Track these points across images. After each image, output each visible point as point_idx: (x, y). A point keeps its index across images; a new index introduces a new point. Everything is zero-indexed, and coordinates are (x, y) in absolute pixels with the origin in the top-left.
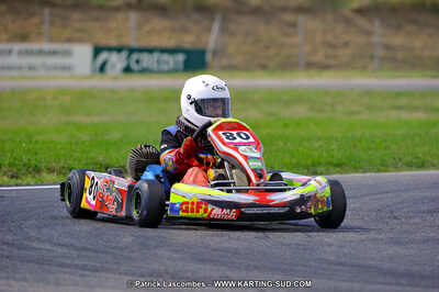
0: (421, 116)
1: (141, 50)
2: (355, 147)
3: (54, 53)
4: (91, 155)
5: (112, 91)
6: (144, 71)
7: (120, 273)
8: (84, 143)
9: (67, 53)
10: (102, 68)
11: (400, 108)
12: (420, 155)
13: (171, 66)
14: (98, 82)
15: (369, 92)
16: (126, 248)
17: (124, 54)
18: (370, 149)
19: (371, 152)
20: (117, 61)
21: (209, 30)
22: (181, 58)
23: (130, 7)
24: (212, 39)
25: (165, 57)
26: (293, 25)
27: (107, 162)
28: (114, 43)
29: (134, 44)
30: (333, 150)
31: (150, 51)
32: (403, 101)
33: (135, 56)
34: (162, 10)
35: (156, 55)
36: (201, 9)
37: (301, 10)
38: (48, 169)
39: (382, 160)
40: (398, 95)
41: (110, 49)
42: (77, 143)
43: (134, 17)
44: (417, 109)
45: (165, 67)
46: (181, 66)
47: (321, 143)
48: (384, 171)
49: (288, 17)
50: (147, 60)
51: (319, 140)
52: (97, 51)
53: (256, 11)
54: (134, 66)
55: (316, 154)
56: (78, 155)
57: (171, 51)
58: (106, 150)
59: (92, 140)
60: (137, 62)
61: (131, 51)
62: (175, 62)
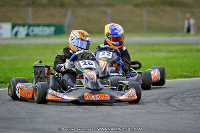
0: (164, 55)
1: (34, 25)
4: (8, 75)
5: (20, 45)
6: (36, 36)
7: (19, 130)
10: (16, 34)
11: (154, 51)
13: (48, 33)
14: (13, 42)
15: (141, 44)
16: (22, 118)
17: (26, 28)
20: (23, 31)
21: (65, 16)
22: (52, 29)
23: (28, 5)
24: (67, 21)
26: (105, 13)
28: (21, 22)
29: (31, 22)
31: (38, 26)
32: (156, 48)
34: (44, 6)
35: (41, 28)
36: (62, 5)
37: (109, 5)
40: (154, 45)
41: (20, 25)
42: (2, 69)
43: (30, 10)
44: (162, 51)
45: (45, 33)
46: (53, 32)
49: (103, 8)
50: (37, 30)
52: (13, 27)
54: (31, 33)
56: (2, 75)
57: (49, 26)
58: (15, 72)
59: (9, 68)
60: (32, 31)
61: (29, 26)
62: (50, 31)
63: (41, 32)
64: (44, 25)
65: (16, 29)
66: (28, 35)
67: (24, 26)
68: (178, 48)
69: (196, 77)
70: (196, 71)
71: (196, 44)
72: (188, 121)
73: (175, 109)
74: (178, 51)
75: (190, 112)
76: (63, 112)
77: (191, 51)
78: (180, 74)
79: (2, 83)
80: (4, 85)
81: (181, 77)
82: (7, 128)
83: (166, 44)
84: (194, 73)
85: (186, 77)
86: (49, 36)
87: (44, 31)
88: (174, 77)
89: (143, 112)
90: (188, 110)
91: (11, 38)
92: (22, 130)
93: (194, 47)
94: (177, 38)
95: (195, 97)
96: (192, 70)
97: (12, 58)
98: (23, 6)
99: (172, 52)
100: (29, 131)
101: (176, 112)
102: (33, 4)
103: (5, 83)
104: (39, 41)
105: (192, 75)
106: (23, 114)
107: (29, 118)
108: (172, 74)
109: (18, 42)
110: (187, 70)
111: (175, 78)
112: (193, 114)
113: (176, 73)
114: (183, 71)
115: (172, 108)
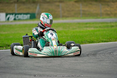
0: (93, 29)
1: (18, 14)
2: (74, 38)
4: (4, 42)
5: (10, 25)
6: (19, 20)
7: (11, 74)
10: (8, 19)
11: (87, 27)
12: (92, 40)
14: (7, 23)
15: (79, 23)
16: (13, 67)
17: (14, 15)
18: (78, 38)
19: (79, 39)
20: (12, 17)
21: (36, 8)
22: (29, 16)
23: (15, 2)
24: (37, 11)
25: (25, 16)
26: (58, 6)
27: (8, 44)
28: (11, 12)
29: (16, 12)
30: (68, 39)
31: (21, 14)
32: (88, 25)
33: (17, 16)
34: (24, 3)
35: (22, 15)
36: (34, 2)
37: (61, 2)
39: (82, 41)
40: (87, 24)
41: (10, 14)
43: (16, 5)
44: (91, 27)
45: (25, 18)
46: (29, 18)
47: (65, 37)
48: (82, 44)
49: (57, 4)
50: (20, 17)
51: (65, 36)
52: (7, 15)
53: (48, 2)
54: (17, 18)
55: (64, 40)
56: (1, 42)
57: (26, 14)
58: (8, 41)
59: (5, 38)
60: (17, 17)
61: (16, 14)
62: (27, 17)
63: (22, 18)
64: (24, 14)
65: (8, 16)
66: (15, 19)
67: (12, 14)
68: (100, 25)
69: (111, 41)
70: (111, 38)
71: (111, 23)
72: (106, 67)
73: (99, 60)
74: (100, 27)
75: (108, 62)
77: (108, 27)
78: (102, 40)
79: (1, 47)
80: (2, 48)
81: (103, 41)
82: (4, 73)
83: (93, 23)
84: (110, 40)
85: (105, 42)
86: (27, 20)
87: (24, 17)
88: (98, 42)
89: (81, 62)
90: (107, 60)
91: (5, 21)
92: (13, 74)
93: (109, 25)
94: (100, 20)
95: (110, 53)
96: (109, 37)
97: (6, 33)
98: (12, 3)
99: (97, 27)
100: (17, 74)
101: (100, 62)
102: (17, 2)
103: (3, 47)
104: (22, 23)
105: (109, 40)
107: (17, 67)
108: (97, 40)
109: (9, 23)
110: (106, 38)
111: (99, 42)
112: (110, 62)
113: (99, 39)
114: (104, 38)
115: (97, 60)
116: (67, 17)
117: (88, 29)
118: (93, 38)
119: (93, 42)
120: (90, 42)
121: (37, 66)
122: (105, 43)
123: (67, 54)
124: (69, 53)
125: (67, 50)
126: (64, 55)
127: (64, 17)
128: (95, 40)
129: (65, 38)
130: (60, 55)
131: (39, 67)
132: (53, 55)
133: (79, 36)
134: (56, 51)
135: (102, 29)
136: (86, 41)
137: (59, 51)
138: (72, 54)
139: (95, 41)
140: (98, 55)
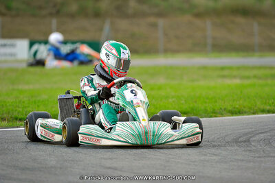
0: (237, 81)
2: (196, 102)
3: (5, 45)
4: (28, 109)
8: (24, 102)
9: (13, 46)
10: (35, 55)
11: (224, 77)
12: (237, 106)
15: (205, 68)
16: (52, 167)
18: (206, 103)
20: (44, 50)
21: (101, 29)
23: (51, 15)
24: (103, 37)
26: (154, 25)
30: (182, 104)
31: (65, 43)
32: (225, 73)
34: (72, 16)
35: (69, 46)
36: (97, 15)
37: (160, 15)
38: (2, 119)
39: (214, 110)
40: (223, 69)
41: (40, 43)
42: (20, 102)
43: (54, 21)
44: (235, 77)
47: (174, 99)
48: (215, 117)
49: (152, 20)
50: (64, 48)
51: (173, 97)
52: (31, 44)
56: (20, 109)
58: (38, 106)
59: (29, 100)
64: (73, 42)
65: (35, 47)
67: (46, 43)
68: (255, 72)
73: (257, 155)
74: (255, 77)
76: (106, 159)
78: (262, 107)
81: (263, 111)
83: (239, 68)
85: (269, 112)
88: (252, 111)
94: (254, 60)
99: (248, 78)
101: (259, 159)
102: (57, 13)
106: (52, 162)
108: (250, 108)
110: (271, 102)
111: (254, 113)
113: (256, 106)
114: (265, 104)
115: (252, 154)
116: (175, 52)
117: (228, 82)
118: (241, 102)
119: (240, 112)
120: (233, 113)
121: (110, 168)
122: (268, 115)
123: (173, 141)
124: (177, 140)
125: (172, 132)
126: (165, 143)
127: (167, 51)
128: (244, 107)
129: (173, 102)
130: (156, 143)
131: (115, 169)
132: (139, 143)
133: (207, 98)
134: (146, 133)
135: (261, 82)
136: (225, 109)
137: (154, 132)
138: (184, 142)
139: (245, 109)
140: (253, 144)
